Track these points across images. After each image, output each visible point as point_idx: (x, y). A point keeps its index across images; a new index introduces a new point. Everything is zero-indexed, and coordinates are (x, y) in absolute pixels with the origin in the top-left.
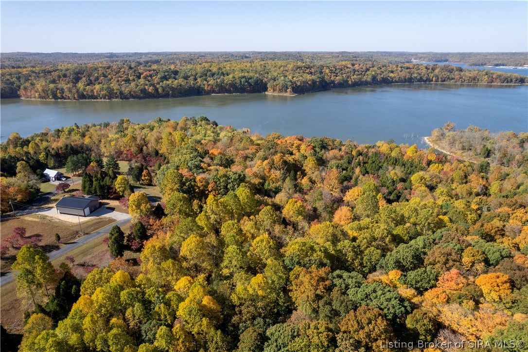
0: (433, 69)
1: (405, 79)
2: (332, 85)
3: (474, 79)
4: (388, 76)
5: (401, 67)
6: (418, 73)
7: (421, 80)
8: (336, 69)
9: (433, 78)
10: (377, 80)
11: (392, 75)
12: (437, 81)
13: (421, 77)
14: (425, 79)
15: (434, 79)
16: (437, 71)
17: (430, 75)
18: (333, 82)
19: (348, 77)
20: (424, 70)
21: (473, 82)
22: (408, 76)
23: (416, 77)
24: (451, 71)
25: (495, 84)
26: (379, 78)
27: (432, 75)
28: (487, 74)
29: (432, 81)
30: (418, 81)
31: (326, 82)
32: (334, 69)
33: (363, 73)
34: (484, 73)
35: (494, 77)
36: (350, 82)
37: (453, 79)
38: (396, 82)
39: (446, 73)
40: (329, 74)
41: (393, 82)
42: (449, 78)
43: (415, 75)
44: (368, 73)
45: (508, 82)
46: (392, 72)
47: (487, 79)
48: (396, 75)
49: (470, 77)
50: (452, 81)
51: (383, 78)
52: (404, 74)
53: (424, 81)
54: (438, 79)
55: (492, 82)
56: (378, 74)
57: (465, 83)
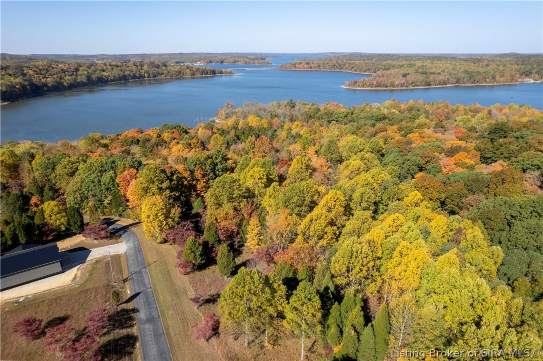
0: (142, 66)
1: (120, 77)
2: (46, 88)
3: (180, 72)
4: (103, 75)
5: (110, 66)
6: (129, 70)
7: (134, 77)
8: (40, 70)
9: (144, 74)
10: (93, 80)
11: (104, 74)
12: (149, 76)
13: (134, 74)
14: (138, 76)
15: (146, 75)
16: (145, 67)
17: (141, 71)
18: (45, 85)
19: (61, 79)
20: (134, 68)
21: (179, 76)
22: (121, 74)
23: (129, 75)
24: (158, 67)
25: (197, 76)
26: (94, 77)
27: (143, 71)
28: (188, 68)
29: (145, 77)
30: (133, 79)
31: (36, 85)
32: (38, 70)
33: (74, 73)
34: (185, 67)
35: (194, 70)
36: (65, 84)
37: (162, 74)
38: (112, 81)
39: (154, 69)
40: (36, 76)
41: (109, 81)
42: (158, 74)
43: (128, 73)
44: (79, 73)
45: (205, 74)
46: (103, 71)
47: (189, 72)
48: (109, 73)
49: (176, 72)
50: (162, 76)
51: (98, 78)
52: (116, 72)
53: (137, 78)
54: (150, 75)
55: (194, 74)
56: (91, 74)
57: (173, 77)
